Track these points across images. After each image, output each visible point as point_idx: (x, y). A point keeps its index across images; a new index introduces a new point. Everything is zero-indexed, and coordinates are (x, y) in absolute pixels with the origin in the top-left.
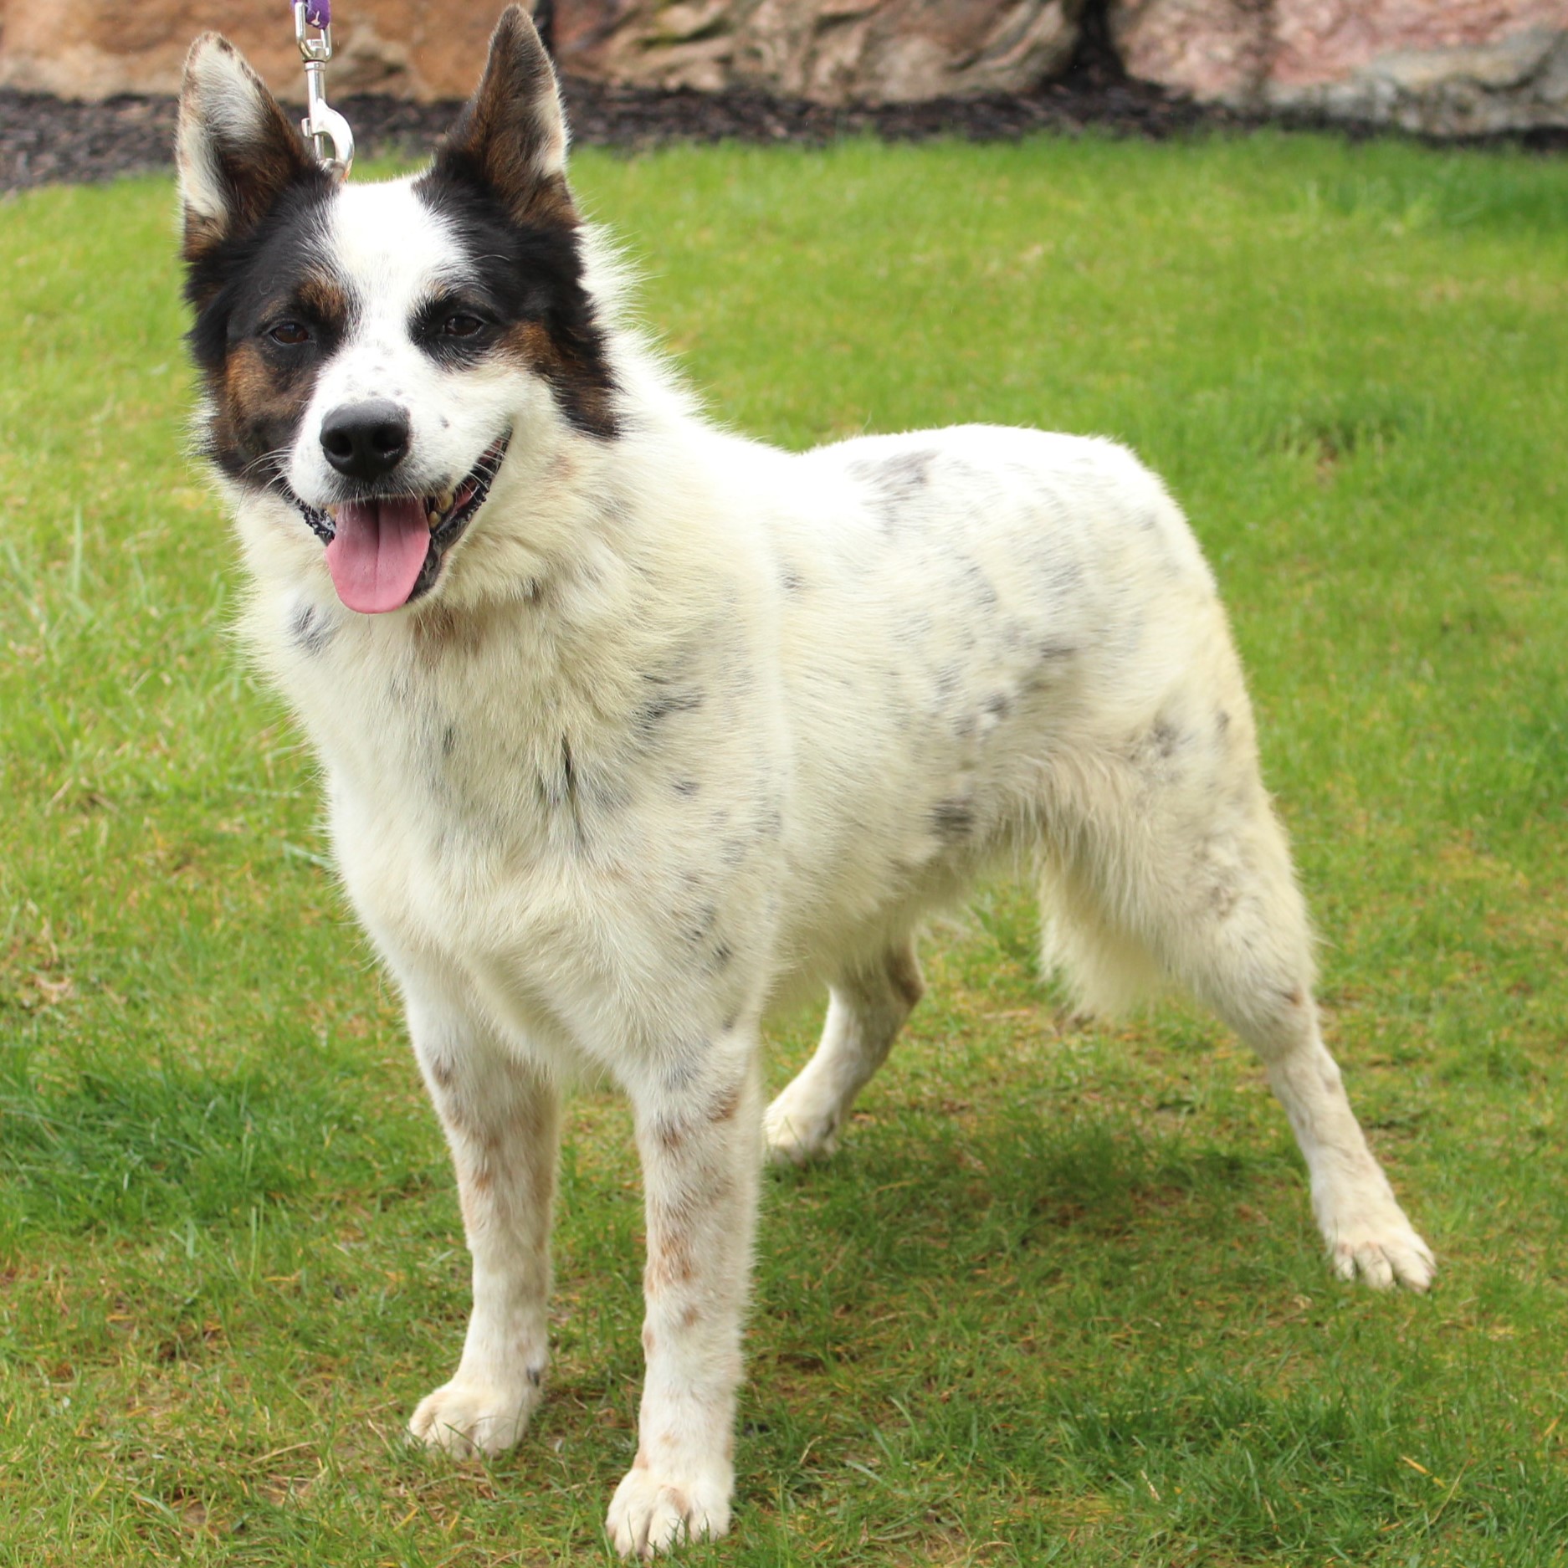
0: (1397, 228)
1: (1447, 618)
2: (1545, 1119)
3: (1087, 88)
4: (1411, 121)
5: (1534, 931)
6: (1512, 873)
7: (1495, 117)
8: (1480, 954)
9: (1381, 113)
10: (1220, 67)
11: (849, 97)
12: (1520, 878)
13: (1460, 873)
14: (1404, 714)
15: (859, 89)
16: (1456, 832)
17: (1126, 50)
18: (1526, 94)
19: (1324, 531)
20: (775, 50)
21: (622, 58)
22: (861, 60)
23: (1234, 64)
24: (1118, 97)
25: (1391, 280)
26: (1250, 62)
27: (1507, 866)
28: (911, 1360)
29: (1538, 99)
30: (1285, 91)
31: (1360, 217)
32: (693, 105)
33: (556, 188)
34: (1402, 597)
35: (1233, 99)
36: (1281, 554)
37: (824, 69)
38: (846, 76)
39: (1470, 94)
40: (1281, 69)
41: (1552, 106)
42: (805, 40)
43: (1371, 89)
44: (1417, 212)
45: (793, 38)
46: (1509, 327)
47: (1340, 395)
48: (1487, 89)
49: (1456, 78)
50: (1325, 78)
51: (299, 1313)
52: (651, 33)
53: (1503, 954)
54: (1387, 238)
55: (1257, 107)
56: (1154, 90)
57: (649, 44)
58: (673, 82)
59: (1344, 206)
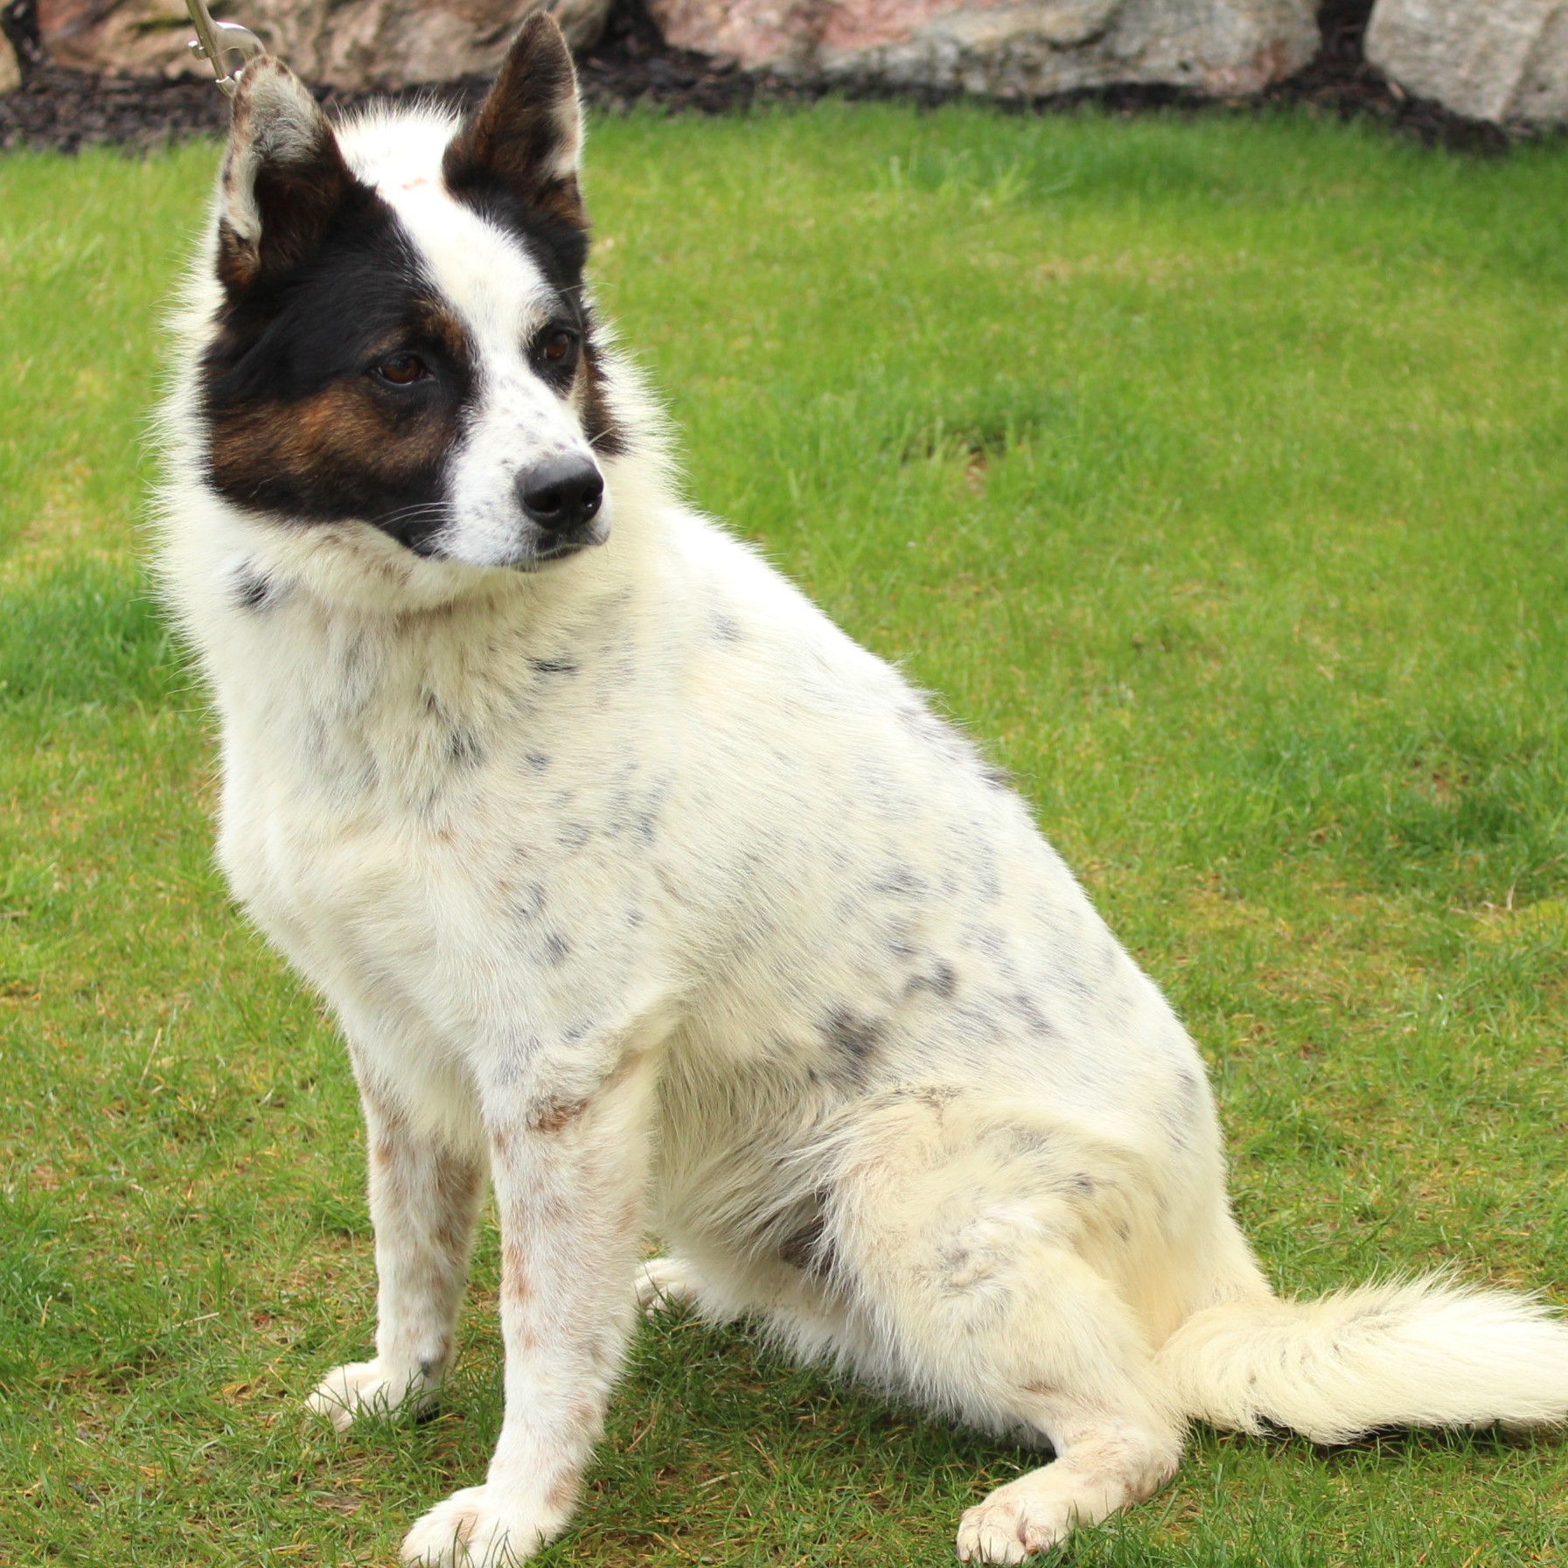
0: (985, 202)
1: (1139, 636)
2: (1370, 1198)
3: (625, 59)
4: (976, 83)
5: (1309, 984)
6: (1272, 920)
7: (1066, 76)
8: (1261, 1015)
9: (945, 76)
10: (768, 32)
11: (368, 79)
12: (1282, 926)
13: (1213, 922)
14: (1118, 747)
15: (378, 70)
16: (1200, 877)
17: (664, 16)
18: (1097, 49)
19: (986, 545)
20: (284, 29)
21: (117, 45)
22: (378, 38)
23: (782, 29)
24: (659, 67)
25: (994, 260)
26: (800, 25)
27: (1266, 912)
28: (752, 1528)
29: (1109, 56)
30: (840, 57)
31: (948, 190)
32: (199, 94)
33: (568, 191)
34: (1084, 612)
35: (784, 66)
36: (944, 574)
37: (340, 48)
38: (364, 56)
39: (1038, 53)
40: (833, 32)
41: (1124, 62)
42: (317, 19)
43: (933, 51)
44: (1007, 186)
45: (304, 17)
46: (1131, 309)
47: (971, 391)
48: (1056, 47)
49: (1021, 35)
50: (883, 41)
51: (48, 1524)
52: (147, 17)
53: (1283, 1012)
54: (982, 216)
55: (810, 75)
56: (698, 59)
57: (145, 29)
58: (174, 70)
59: (928, 180)
